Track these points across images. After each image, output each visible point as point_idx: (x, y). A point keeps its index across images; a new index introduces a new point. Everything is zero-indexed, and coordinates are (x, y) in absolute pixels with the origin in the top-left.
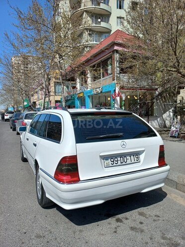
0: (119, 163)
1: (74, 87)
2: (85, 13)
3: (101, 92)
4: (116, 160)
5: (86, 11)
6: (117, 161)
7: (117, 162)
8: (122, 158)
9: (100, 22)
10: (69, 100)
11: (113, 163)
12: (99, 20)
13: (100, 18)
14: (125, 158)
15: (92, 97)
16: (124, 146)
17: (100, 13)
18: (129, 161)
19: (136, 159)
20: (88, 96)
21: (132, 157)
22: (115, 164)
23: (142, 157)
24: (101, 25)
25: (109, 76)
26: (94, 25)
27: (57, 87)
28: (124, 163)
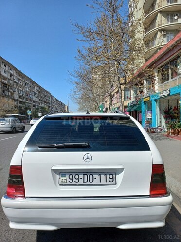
0: (81, 182)
1: (141, 92)
2: (159, 14)
3: (169, 94)
4: (77, 177)
5: (161, 12)
6: (78, 179)
7: (77, 181)
8: (86, 176)
9: (177, 19)
10: (136, 105)
11: (71, 180)
12: (176, 17)
13: (177, 15)
14: (91, 176)
15: (159, 101)
16: (88, 160)
17: (178, 9)
18: (96, 181)
19: (108, 179)
20: (155, 100)
21: (103, 176)
22: (74, 183)
23: (119, 178)
24: (178, 23)
25: (178, 77)
26: (170, 24)
27: (127, 93)
28: (88, 183)
